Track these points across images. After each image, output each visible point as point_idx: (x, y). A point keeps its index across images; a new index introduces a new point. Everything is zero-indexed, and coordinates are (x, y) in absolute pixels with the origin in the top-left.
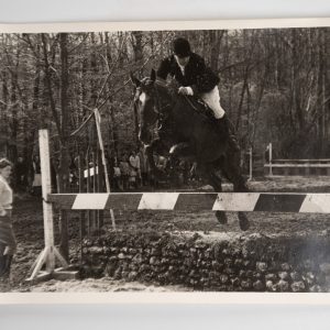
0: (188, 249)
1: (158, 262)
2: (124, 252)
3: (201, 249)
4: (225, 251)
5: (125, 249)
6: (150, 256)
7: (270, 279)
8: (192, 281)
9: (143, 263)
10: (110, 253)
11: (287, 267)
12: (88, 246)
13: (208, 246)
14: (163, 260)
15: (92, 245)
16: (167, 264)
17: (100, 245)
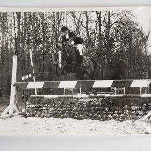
0: (75, 104)
1: (61, 110)
2: (46, 106)
3: (81, 104)
4: (91, 104)
5: (46, 105)
6: (58, 107)
7: (110, 114)
8: (76, 117)
9: (54, 110)
10: (39, 107)
11: (118, 109)
12: (28, 105)
13: (84, 102)
14: (64, 109)
15: (31, 104)
16: (65, 110)
17: (35, 104)
